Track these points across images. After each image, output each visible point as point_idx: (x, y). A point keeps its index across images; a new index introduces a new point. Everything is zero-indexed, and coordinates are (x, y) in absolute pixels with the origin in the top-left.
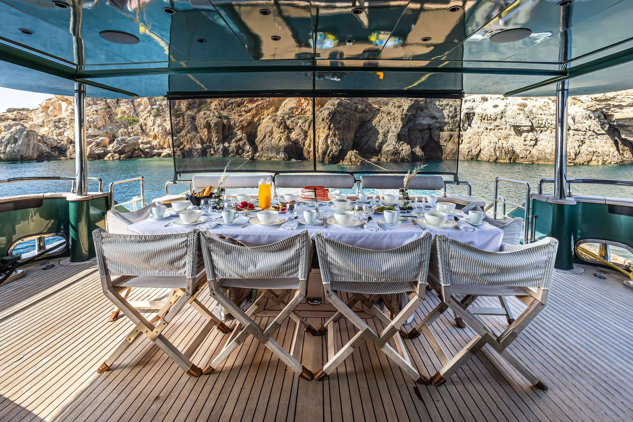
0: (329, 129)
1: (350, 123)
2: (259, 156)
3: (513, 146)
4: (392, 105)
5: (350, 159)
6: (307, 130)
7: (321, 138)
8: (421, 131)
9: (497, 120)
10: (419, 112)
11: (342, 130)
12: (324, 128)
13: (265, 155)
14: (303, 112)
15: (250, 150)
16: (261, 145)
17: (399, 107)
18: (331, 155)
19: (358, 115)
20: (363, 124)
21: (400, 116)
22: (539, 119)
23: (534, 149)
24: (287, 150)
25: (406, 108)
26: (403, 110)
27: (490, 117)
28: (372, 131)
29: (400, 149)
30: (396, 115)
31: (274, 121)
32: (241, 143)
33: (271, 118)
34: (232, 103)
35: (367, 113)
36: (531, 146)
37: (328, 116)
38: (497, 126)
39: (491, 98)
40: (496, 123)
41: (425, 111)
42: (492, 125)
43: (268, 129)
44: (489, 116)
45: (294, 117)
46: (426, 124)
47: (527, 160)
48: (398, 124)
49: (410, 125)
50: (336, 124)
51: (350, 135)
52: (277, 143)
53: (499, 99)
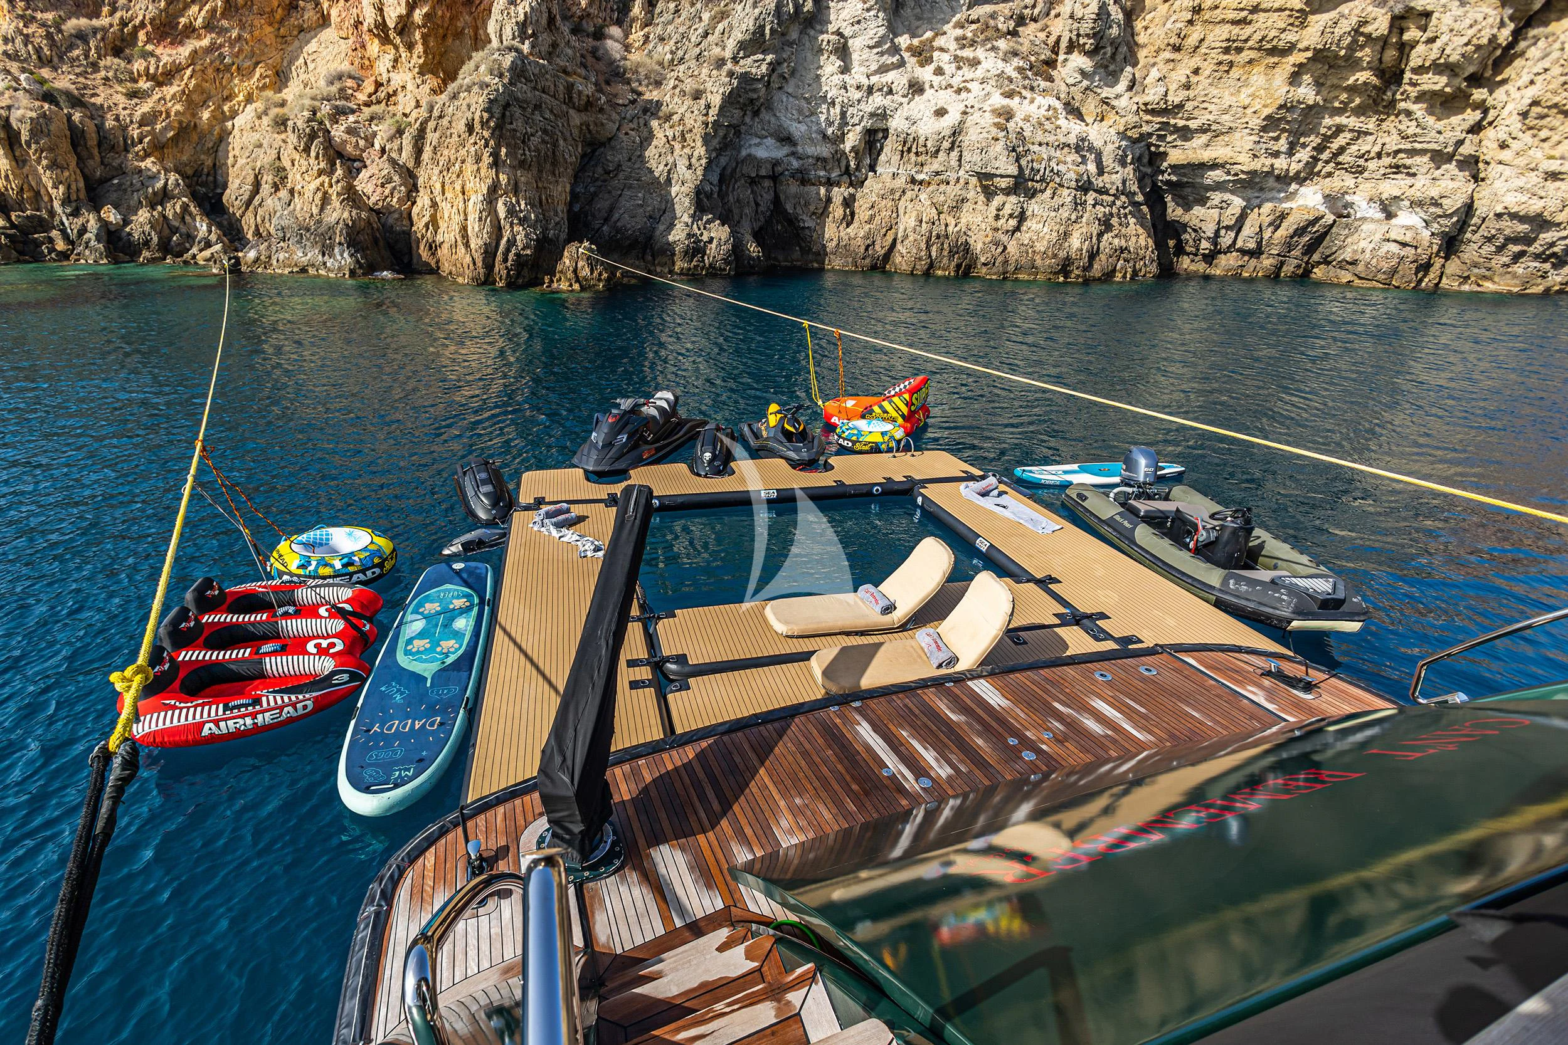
0: (496, 164)
1: (555, 144)
2: (257, 259)
3: (969, 233)
4: (674, 87)
5: (575, 271)
6: (411, 164)
7: (473, 198)
8: (753, 182)
9: (941, 153)
10: (748, 120)
11: (535, 171)
12: (478, 160)
13: (282, 256)
14: (382, 94)
15: (213, 237)
16: (249, 215)
17: (697, 95)
18: (511, 256)
19: (576, 119)
20: (594, 151)
21: (699, 131)
22: (1035, 157)
23: (1013, 242)
24: (354, 238)
25: (716, 100)
26: (708, 107)
27: (925, 146)
28: (621, 176)
29: (705, 238)
30: (689, 122)
31: (281, 123)
32: (172, 209)
33: (265, 113)
34: (81, 36)
35: (601, 110)
36: (1008, 231)
37: (486, 115)
38: (937, 173)
39: (932, 86)
40: (936, 166)
41: (765, 115)
42: (926, 169)
43: (265, 158)
44: (921, 141)
45: (353, 112)
46: (767, 160)
47: (995, 270)
48: (696, 154)
49: (723, 161)
50: (516, 146)
51: (560, 190)
52: (315, 211)
53: (949, 90)
